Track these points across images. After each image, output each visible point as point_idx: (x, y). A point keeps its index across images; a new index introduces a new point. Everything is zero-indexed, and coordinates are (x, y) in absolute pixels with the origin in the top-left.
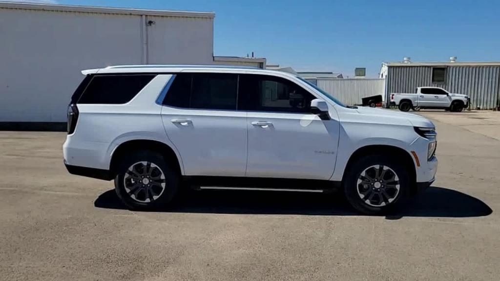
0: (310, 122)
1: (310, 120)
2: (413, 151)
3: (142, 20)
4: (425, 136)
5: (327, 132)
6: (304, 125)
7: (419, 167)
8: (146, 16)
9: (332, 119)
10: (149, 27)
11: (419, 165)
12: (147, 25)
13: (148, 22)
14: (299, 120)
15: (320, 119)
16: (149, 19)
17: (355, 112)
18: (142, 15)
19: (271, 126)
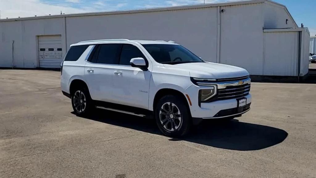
0: (138, 72)
1: (138, 71)
2: (186, 94)
3: (217, 9)
4: (197, 84)
5: (144, 79)
6: (135, 74)
7: (191, 106)
8: (220, 7)
9: (149, 71)
10: (222, 14)
11: (191, 105)
12: (220, 13)
13: (221, 10)
14: (133, 71)
15: (142, 71)
16: (222, 8)
17: (162, 66)
18: (217, 7)
19: (121, 74)
